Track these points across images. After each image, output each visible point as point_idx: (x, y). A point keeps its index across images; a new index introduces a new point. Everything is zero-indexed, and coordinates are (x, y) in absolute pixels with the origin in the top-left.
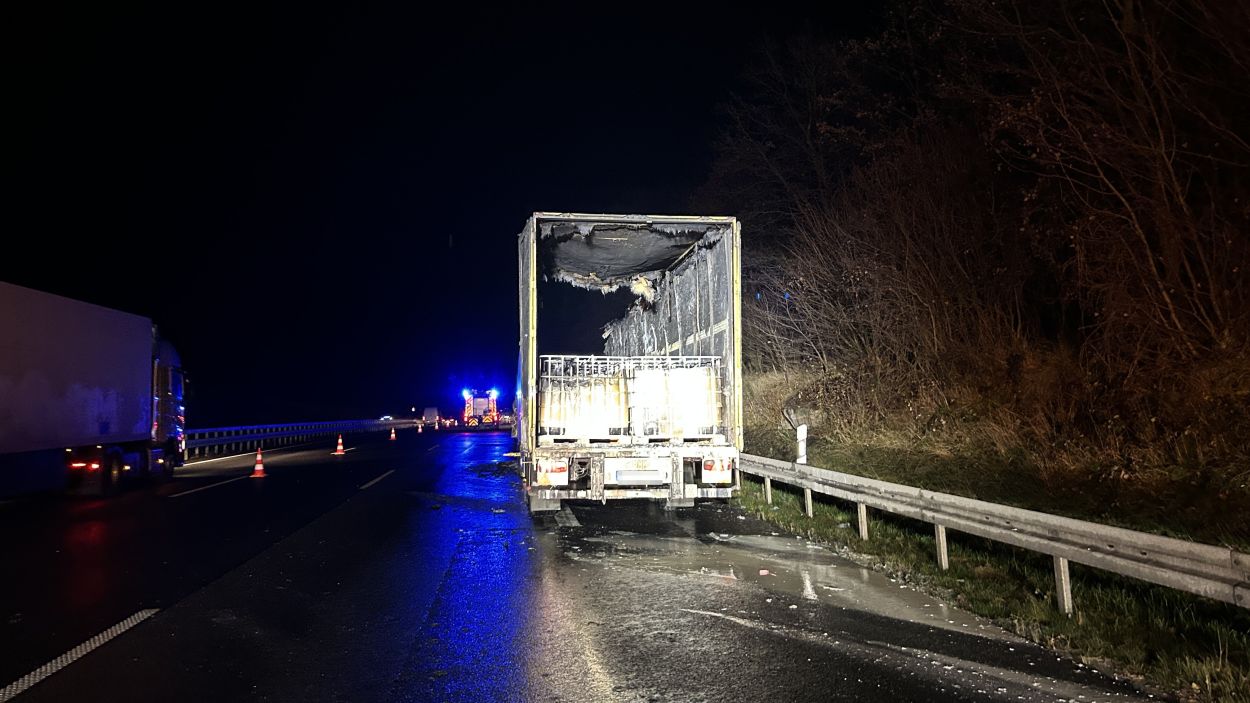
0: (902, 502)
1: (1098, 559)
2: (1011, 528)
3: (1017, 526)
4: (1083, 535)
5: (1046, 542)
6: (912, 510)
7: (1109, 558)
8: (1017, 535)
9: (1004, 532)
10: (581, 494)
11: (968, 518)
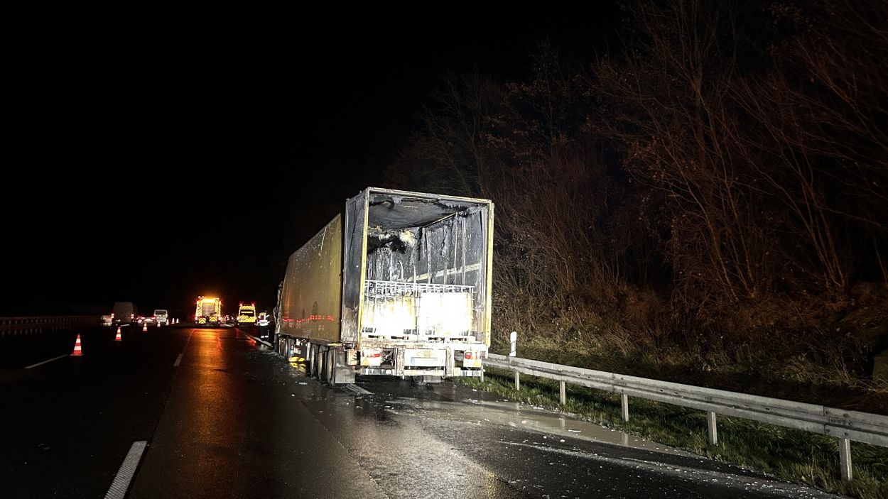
0: (597, 381)
1: (740, 413)
2: (680, 396)
3: (683, 395)
4: (730, 399)
5: (705, 404)
6: (605, 386)
7: (747, 412)
8: (684, 400)
9: (675, 398)
10: (388, 372)
11: (648, 391)
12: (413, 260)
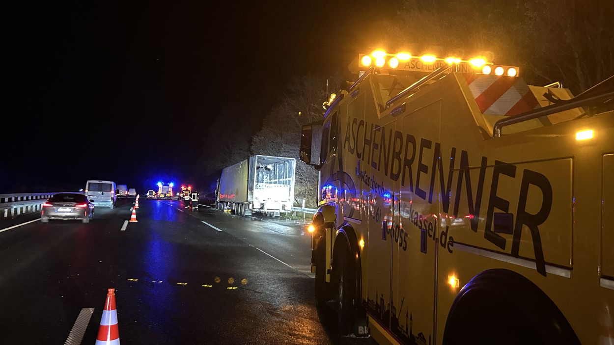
10: (262, 211)
12: (272, 174)
